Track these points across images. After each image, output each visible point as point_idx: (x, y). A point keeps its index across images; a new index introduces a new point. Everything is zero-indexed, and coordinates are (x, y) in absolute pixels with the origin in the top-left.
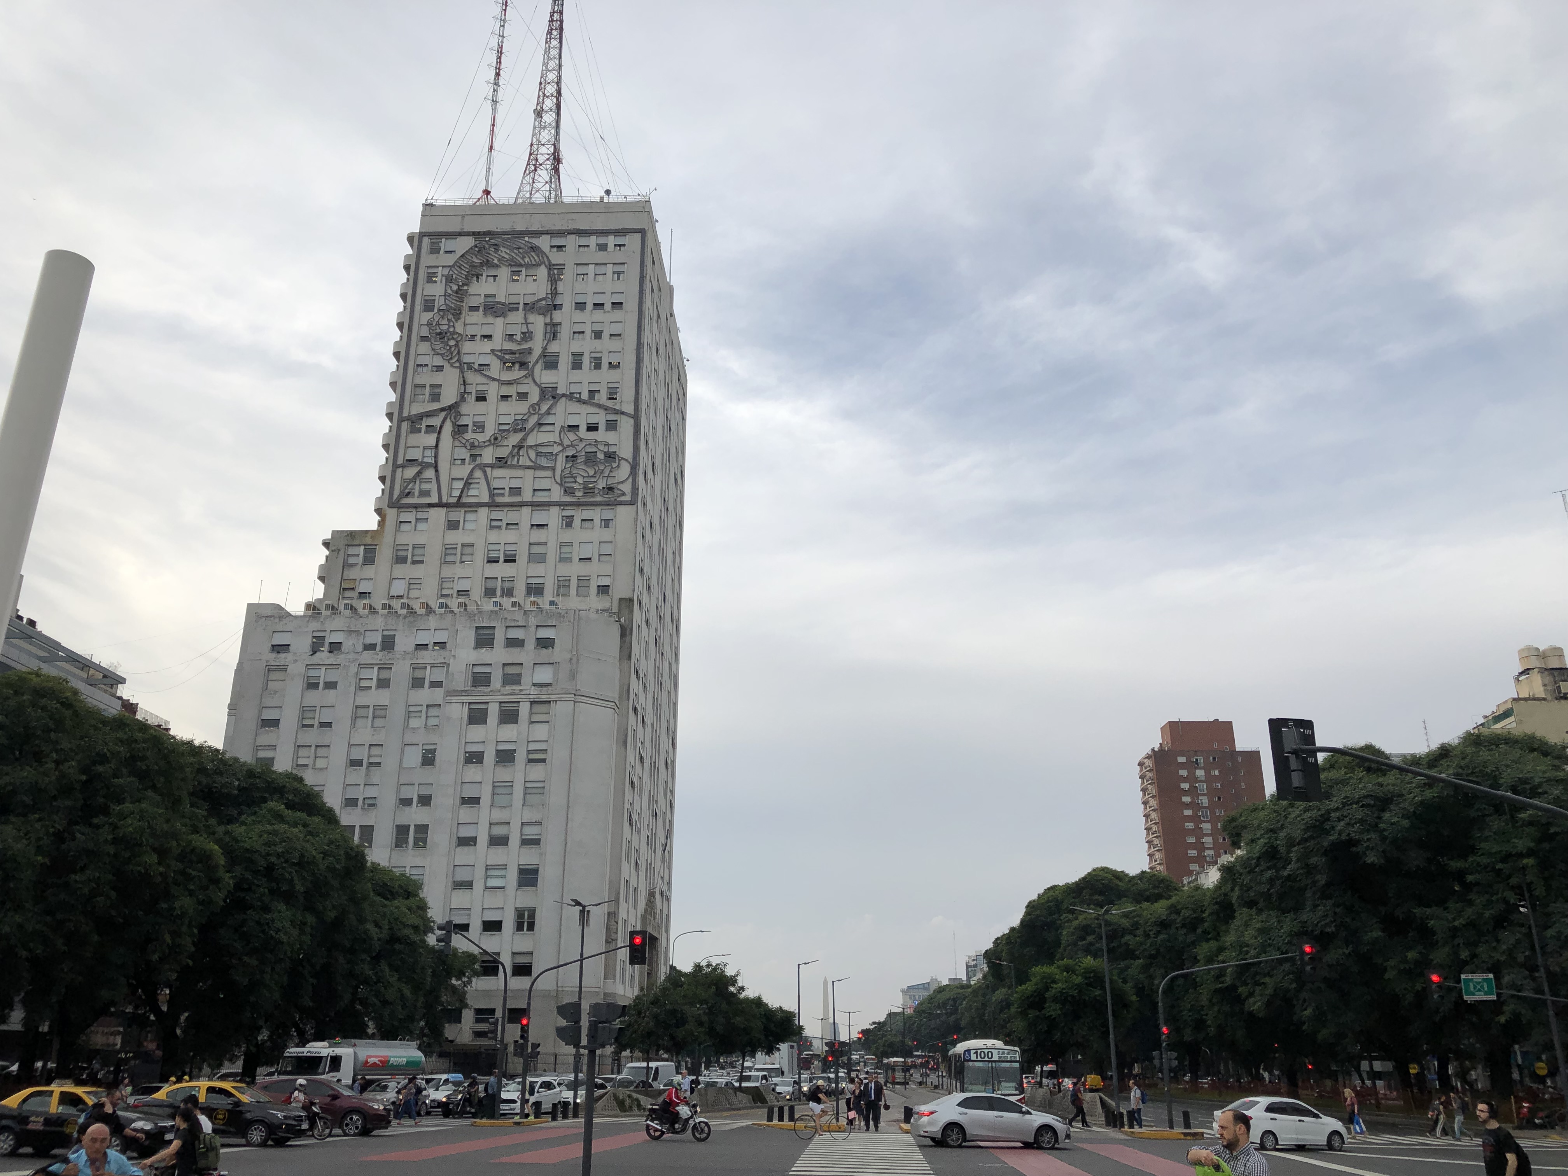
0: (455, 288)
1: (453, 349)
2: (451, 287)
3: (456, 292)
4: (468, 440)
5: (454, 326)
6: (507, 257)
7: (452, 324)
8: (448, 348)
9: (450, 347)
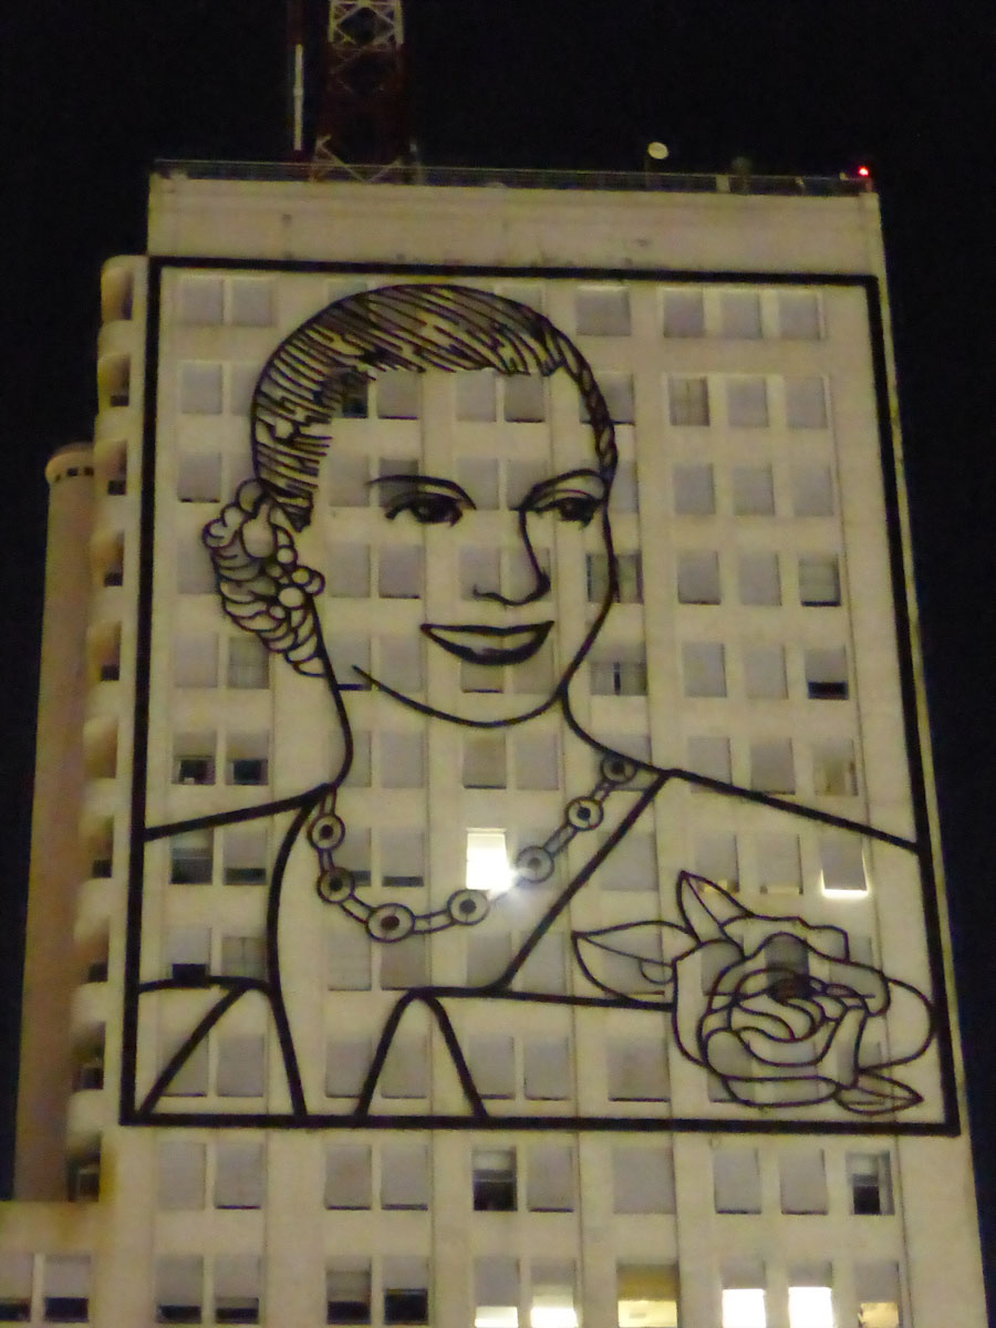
0: (284, 429)
1: (296, 617)
2: (271, 429)
3: (289, 442)
4: (372, 911)
5: (291, 546)
6: (444, 341)
7: (282, 539)
8: (279, 613)
9: (288, 611)
